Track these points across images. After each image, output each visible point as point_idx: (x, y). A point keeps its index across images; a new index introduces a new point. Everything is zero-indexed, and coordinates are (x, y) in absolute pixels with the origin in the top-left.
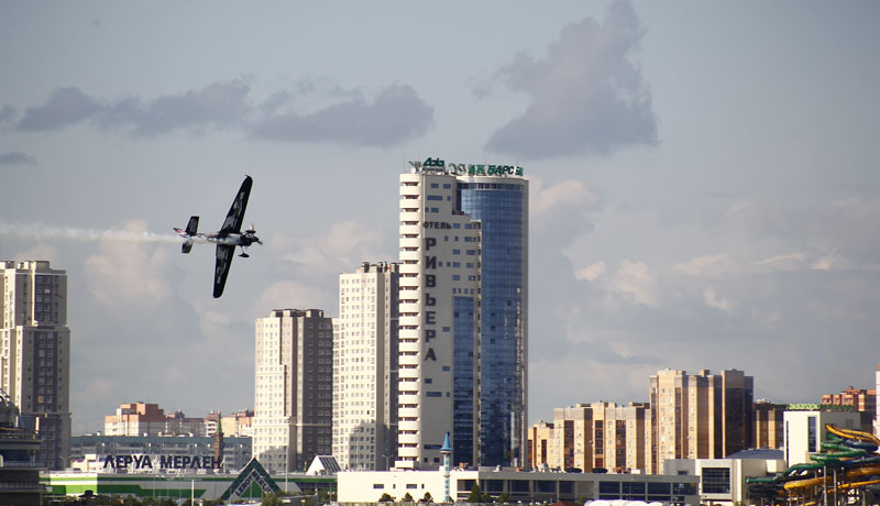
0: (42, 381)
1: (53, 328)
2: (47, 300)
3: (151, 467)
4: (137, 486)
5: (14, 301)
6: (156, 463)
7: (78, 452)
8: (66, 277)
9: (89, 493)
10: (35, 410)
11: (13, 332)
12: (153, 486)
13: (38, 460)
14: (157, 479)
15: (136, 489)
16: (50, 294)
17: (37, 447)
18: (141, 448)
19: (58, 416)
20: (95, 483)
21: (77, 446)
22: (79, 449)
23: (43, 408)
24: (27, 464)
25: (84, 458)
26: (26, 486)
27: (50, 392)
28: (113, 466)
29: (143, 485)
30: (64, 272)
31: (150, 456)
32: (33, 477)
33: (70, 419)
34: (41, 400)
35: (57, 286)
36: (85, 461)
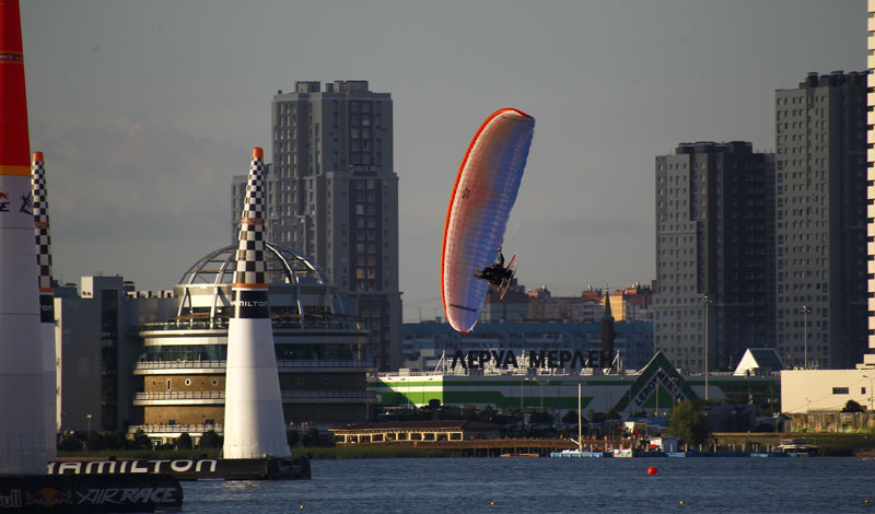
0: (360, 247)
1: (374, 174)
2: (366, 135)
3: (516, 366)
4: (499, 393)
5: (320, 137)
6: (523, 361)
7: (409, 347)
8: (391, 102)
9: (434, 403)
10: (353, 288)
11: (322, 181)
12: (521, 392)
13: (364, 358)
14: (526, 383)
15: (496, 397)
16: (370, 128)
17: (361, 341)
18: (496, 341)
19: (385, 296)
20: (440, 389)
21: (409, 337)
22: (410, 342)
23: (362, 285)
24: (349, 364)
25: (418, 354)
26: (350, 394)
27: (372, 263)
28: (464, 366)
29: (506, 391)
30: (388, 95)
31: (514, 350)
32: (356, 381)
33: (401, 301)
34: (360, 274)
35: (379, 115)
36: (421, 359)
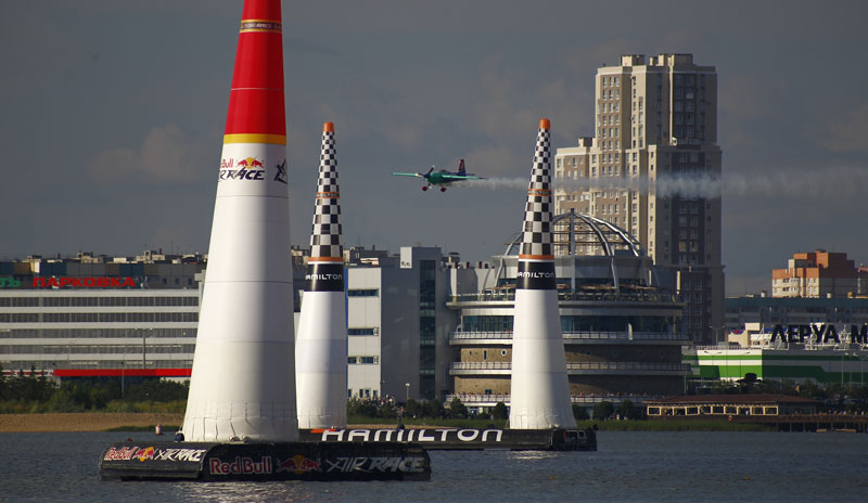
0: (682, 220)
1: (698, 147)
2: (689, 109)
3: (837, 341)
4: (820, 367)
5: (644, 110)
6: (845, 337)
7: (734, 320)
8: (716, 75)
9: (750, 377)
10: (675, 261)
11: (644, 155)
12: (841, 367)
13: (679, 330)
14: (847, 358)
15: (816, 372)
16: (694, 101)
17: (679, 313)
18: (824, 315)
19: (707, 269)
20: (759, 363)
21: (734, 311)
22: (736, 316)
23: (685, 257)
24: (664, 337)
25: (744, 328)
26: (664, 367)
27: (694, 236)
28: (784, 339)
29: (826, 366)
30: (713, 69)
31: (836, 325)
32: (672, 354)
33: (723, 275)
34: (682, 247)
35: (703, 88)
36: (745, 332)
